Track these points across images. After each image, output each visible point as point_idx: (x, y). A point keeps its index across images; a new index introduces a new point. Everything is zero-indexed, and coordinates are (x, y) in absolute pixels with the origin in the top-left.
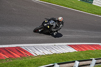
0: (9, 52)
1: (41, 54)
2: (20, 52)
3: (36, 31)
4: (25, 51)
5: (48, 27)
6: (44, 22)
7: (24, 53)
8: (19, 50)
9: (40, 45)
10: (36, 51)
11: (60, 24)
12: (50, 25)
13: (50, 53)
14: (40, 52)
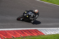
0: (31, 33)
1: (49, 34)
2: (37, 32)
3: (18, 19)
4: (40, 32)
5: (27, 16)
6: (24, 13)
7: (39, 33)
8: (36, 31)
9: (49, 28)
10: (46, 32)
11: (36, 15)
12: (28, 15)
13: (54, 33)
14: (48, 33)
